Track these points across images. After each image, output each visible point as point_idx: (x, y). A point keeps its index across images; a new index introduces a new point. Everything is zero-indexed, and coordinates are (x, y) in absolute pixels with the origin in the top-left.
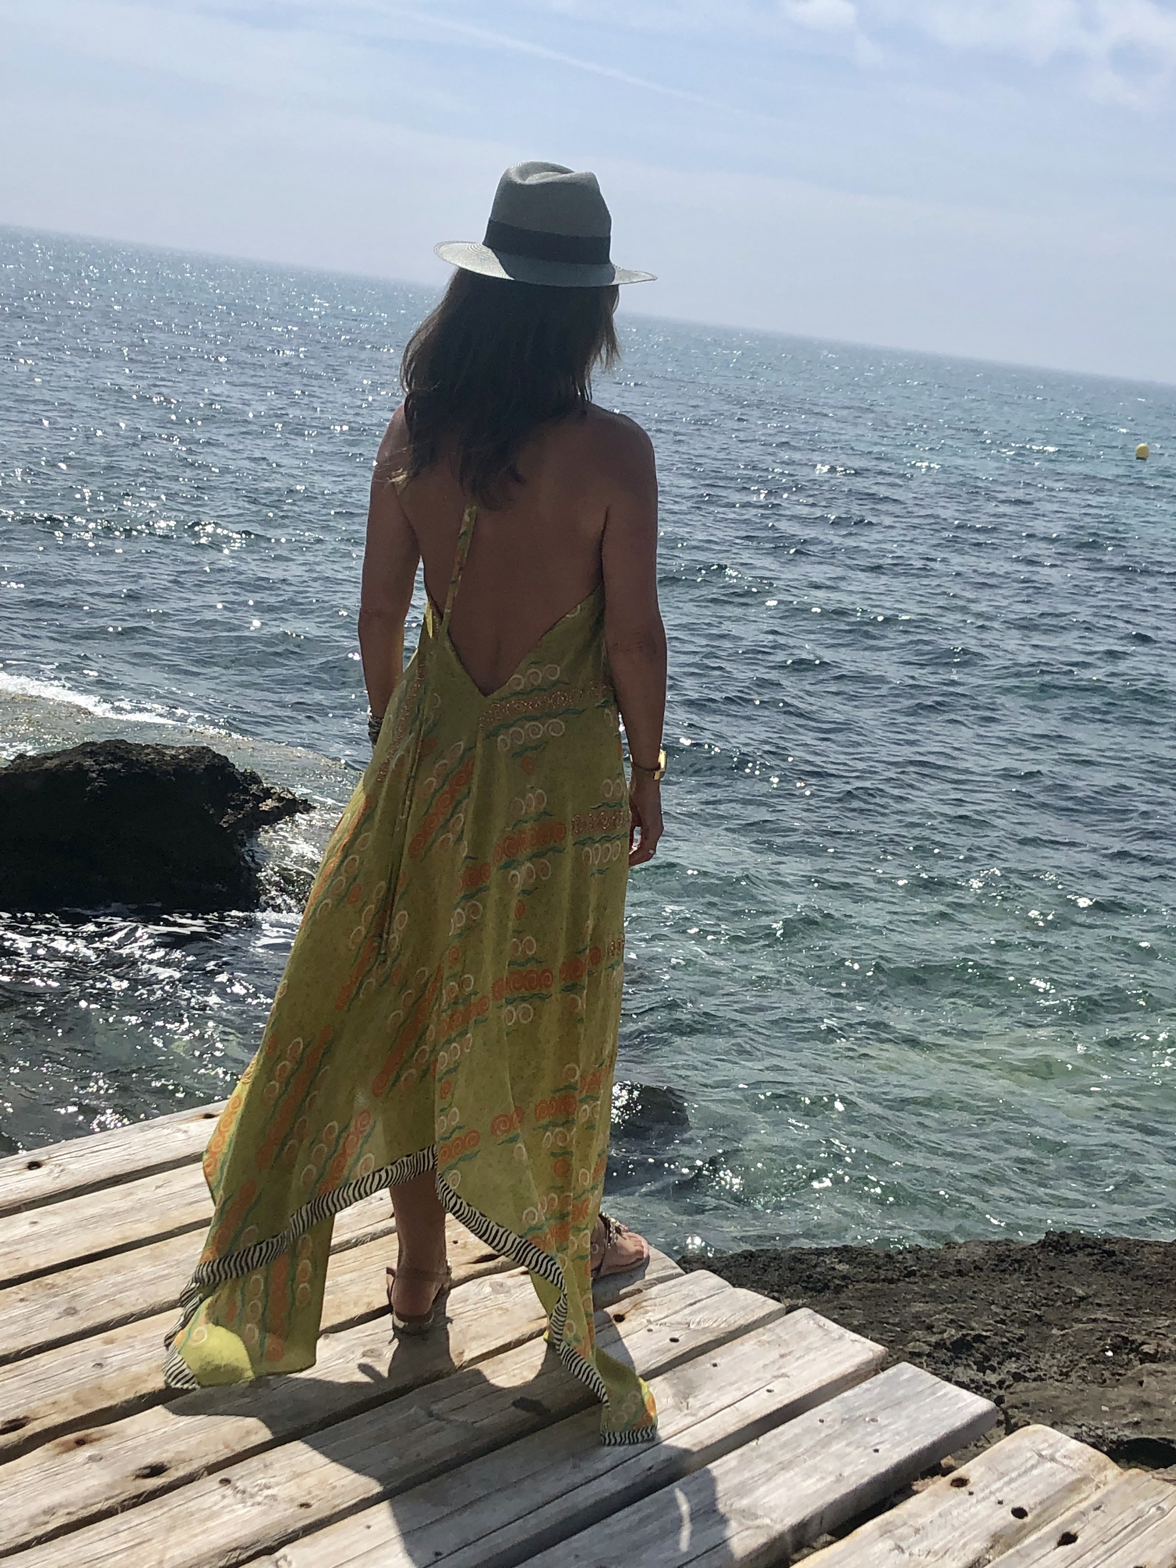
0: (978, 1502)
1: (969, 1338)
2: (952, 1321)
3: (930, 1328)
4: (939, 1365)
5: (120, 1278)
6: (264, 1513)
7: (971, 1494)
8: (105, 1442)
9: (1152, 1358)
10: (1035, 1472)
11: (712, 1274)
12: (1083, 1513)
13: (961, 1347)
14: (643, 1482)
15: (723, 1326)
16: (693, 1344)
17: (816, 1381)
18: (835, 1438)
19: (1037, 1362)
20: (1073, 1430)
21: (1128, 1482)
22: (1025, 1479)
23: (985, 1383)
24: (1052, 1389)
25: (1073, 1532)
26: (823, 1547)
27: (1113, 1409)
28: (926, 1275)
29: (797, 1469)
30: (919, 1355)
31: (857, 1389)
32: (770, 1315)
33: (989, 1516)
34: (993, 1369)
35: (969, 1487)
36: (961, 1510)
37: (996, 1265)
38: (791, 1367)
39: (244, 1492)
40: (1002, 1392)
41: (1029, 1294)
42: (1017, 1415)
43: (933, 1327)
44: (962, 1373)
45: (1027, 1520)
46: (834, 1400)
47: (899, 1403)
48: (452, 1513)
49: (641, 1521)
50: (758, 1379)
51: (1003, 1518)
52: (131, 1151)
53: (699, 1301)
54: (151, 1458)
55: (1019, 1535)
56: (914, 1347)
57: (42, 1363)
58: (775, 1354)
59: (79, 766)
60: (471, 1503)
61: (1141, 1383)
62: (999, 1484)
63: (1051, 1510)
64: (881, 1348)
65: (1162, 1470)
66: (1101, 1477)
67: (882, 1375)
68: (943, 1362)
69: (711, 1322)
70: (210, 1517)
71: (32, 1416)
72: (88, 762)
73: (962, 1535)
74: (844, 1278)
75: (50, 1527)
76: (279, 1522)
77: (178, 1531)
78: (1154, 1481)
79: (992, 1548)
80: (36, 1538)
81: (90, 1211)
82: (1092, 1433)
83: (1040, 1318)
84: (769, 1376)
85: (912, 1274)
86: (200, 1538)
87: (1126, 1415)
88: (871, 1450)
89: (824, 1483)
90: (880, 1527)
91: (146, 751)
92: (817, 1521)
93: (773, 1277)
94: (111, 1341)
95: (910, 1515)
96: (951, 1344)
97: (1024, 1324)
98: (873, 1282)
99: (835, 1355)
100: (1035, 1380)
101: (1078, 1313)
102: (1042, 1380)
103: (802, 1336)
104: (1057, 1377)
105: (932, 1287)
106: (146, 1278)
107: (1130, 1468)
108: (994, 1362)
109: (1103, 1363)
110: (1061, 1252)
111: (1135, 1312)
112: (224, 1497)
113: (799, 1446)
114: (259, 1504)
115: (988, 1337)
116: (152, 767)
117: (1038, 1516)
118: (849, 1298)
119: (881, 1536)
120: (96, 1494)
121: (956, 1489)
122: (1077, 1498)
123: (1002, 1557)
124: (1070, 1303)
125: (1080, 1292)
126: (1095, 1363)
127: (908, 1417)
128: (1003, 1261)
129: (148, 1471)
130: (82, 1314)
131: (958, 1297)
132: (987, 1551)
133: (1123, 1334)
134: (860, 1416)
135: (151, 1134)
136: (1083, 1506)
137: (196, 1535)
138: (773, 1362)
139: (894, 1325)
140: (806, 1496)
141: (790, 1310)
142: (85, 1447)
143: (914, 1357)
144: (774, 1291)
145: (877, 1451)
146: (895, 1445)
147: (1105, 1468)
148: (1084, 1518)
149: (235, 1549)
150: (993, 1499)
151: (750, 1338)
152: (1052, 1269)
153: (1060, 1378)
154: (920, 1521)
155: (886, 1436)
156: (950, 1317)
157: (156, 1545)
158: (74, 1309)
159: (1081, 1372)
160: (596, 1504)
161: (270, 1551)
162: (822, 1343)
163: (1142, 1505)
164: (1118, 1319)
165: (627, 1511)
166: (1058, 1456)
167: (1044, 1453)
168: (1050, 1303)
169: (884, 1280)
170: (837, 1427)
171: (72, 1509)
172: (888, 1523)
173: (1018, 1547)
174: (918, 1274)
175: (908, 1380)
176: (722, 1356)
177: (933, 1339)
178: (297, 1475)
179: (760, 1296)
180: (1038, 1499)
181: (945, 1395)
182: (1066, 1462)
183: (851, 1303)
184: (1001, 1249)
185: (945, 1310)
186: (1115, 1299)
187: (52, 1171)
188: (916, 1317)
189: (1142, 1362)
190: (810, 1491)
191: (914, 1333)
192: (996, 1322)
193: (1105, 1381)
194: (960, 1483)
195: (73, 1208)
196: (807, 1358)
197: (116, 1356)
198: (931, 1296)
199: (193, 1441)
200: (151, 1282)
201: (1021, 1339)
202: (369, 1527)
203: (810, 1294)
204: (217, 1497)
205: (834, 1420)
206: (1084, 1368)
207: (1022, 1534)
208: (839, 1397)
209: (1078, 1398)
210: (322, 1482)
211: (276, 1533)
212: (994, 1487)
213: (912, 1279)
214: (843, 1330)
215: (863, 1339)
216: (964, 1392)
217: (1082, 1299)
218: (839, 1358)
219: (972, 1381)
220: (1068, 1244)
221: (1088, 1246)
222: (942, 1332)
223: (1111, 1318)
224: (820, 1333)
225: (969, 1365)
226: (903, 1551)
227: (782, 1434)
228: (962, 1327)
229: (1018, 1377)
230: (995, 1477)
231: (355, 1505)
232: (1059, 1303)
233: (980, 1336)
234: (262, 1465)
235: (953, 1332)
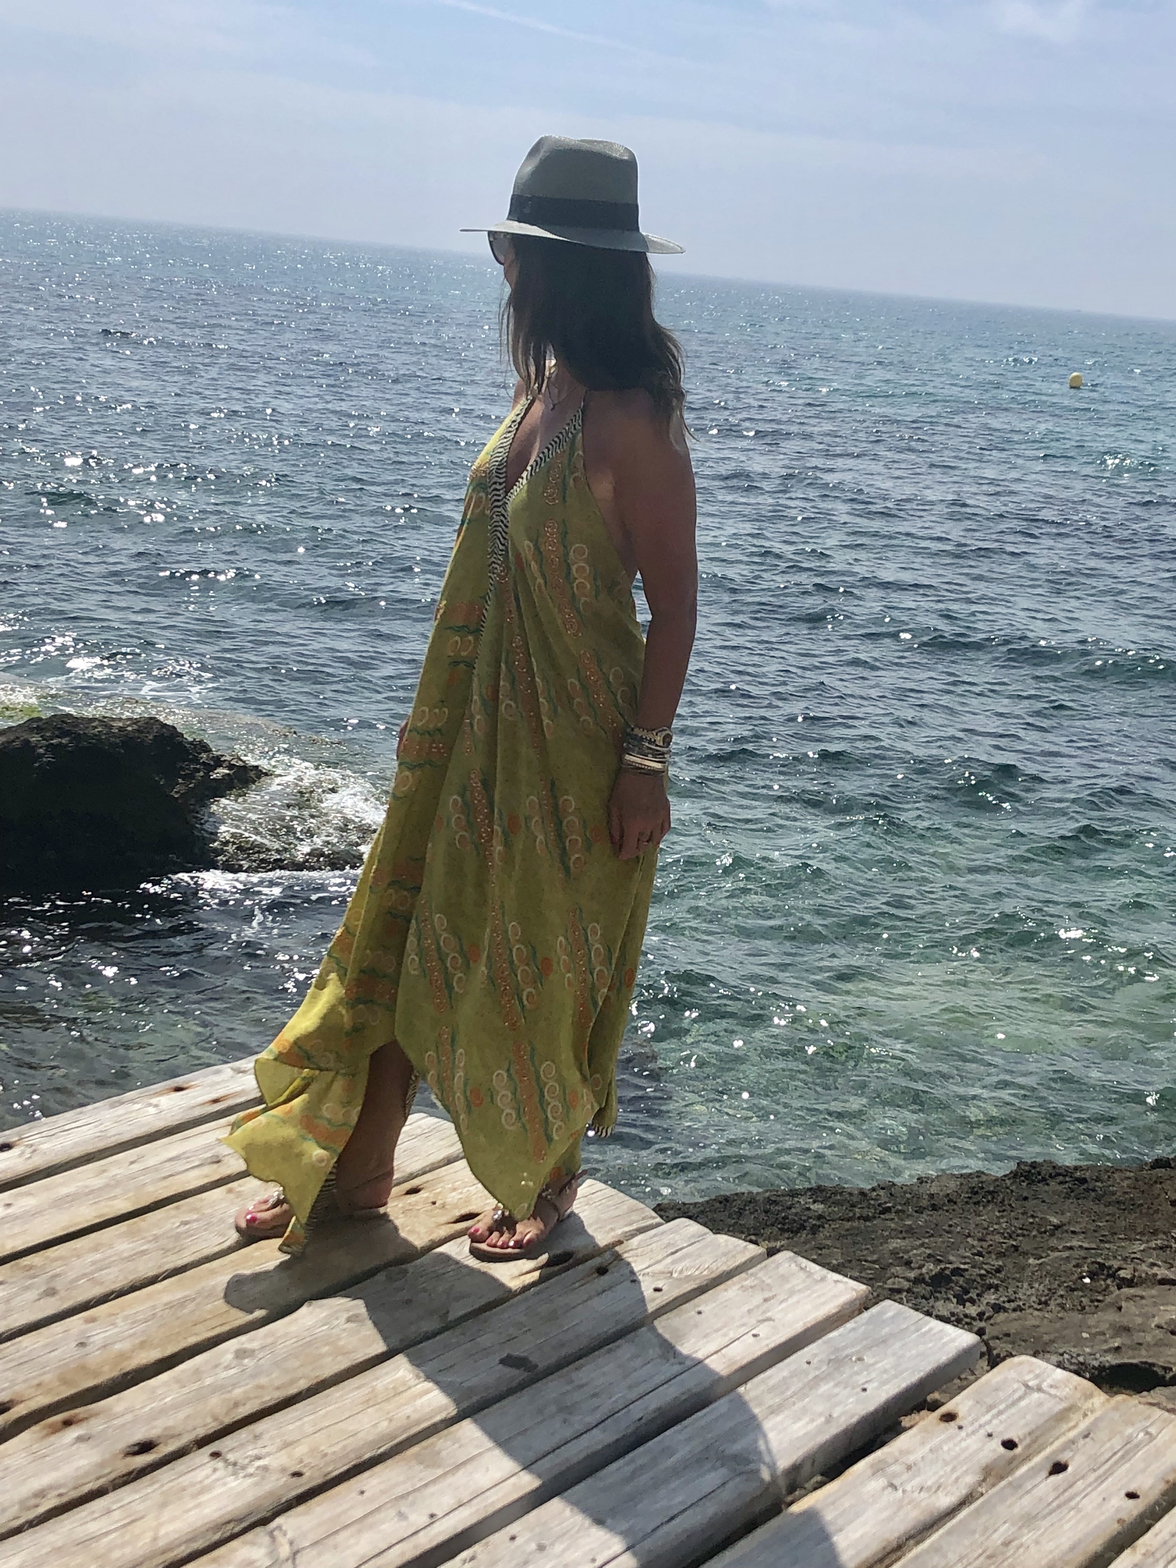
0: (968, 1435)
1: (947, 1272)
2: (929, 1256)
3: (908, 1263)
4: (919, 1300)
5: (98, 1256)
6: (256, 1484)
7: (960, 1428)
8: (93, 1421)
9: (1129, 1283)
10: (1023, 1403)
11: (692, 1222)
12: (1073, 1442)
13: (940, 1281)
14: (634, 1432)
15: (705, 1273)
16: (676, 1293)
17: (801, 1323)
18: (822, 1379)
19: (1015, 1293)
20: (1055, 1358)
21: (1116, 1408)
22: (1013, 1410)
23: (966, 1316)
24: (1032, 1318)
25: (1063, 1462)
26: (815, 1489)
27: (1093, 1336)
28: (903, 1211)
29: (786, 1413)
30: (899, 1291)
31: (841, 1330)
32: (751, 1260)
33: (980, 1449)
34: (973, 1302)
35: (958, 1422)
36: (951, 1444)
37: (970, 1198)
38: (775, 1311)
39: (235, 1464)
40: (982, 1324)
41: (1004, 1225)
42: (1000, 1347)
43: (911, 1262)
44: (942, 1308)
45: (1018, 1451)
46: (820, 1341)
47: (884, 1341)
48: (445, 1474)
49: (634, 1472)
50: (743, 1325)
51: (994, 1450)
52: (101, 1128)
53: (681, 1249)
54: (140, 1435)
55: (1010, 1466)
56: (894, 1283)
57: (24, 1345)
58: (758, 1298)
59: (27, 742)
60: (464, 1463)
61: (1120, 1308)
62: (988, 1417)
63: (1041, 1441)
64: (863, 1287)
65: (1145, 1393)
66: (1088, 1405)
67: (866, 1315)
68: (923, 1297)
69: (693, 1270)
70: (201, 1492)
71: (19, 1399)
72: (35, 739)
73: (954, 1470)
74: (820, 1217)
75: (42, 1510)
76: (271, 1493)
77: (170, 1507)
78: (1141, 1407)
79: (984, 1480)
80: (27, 1522)
81: (64, 1191)
82: (1074, 1360)
83: (1016, 1248)
84: (753, 1321)
85: (888, 1210)
86: (192, 1513)
87: (1106, 1341)
88: (859, 1389)
89: (815, 1424)
90: (872, 1466)
91: (94, 724)
92: (809, 1463)
93: (749, 1220)
94: (93, 1320)
95: (901, 1452)
96: (931, 1278)
97: (1001, 1255)
98: (848, 1221)
99: (819, 1297)
100: (1014, 1310)
101: (1053, 1242)
102: (1021, 1310)
103: (784, 1278)
104: (1036, 1306)
105: (908, 1223)
106: (126, 1255)
107: (1116, 1393)
108: (973, 1294)
109: (1082, 1290)
110: (1033, 1181)
111: (1109, 1238)
112: (215, 1470)
113: (788, 1389)
114: (251, 1475)
115: (967, 1270)
116: (100, 740)
117: (1029, 1446)
118: (826, 1238)
119: (873, 1474)
120: (87, 1474)
121: (946, 1424)
122: (1065, 1427)
123: (994, 1490)
124: (1045, 1232)
125: (1055, 1221)
126: (1073, 1290)
127: (894, 1354)
128: (976, 1193)
129: (136, 1448)
130: (63, 1293)
131: (933, 1231)
132: (980, 1484)
133: (1099, 1260)
134: (847, 1356)
135: (121, 1110)
136: (1072, 1434)
137: (187, 1511)
138: (758, 1307)
139: (874, 1262)
140: (798, 1438)
141: (771, 1253)
142: (73, 1427)
143: (894, 1294)
144: (752, 1235)
145: (864, 1390)
146: (884, 1383)
147: (1091, 1396)
148: (1074, 1447)
149: (229, 1522)
150: (983, 1432)
151: (734, 1284)
152: (1026, 1199)
153: (1039, 1307)
154: (911, 1459)
155: (873, 1375)
156: (928, 1251)
157: (149, 1522)
158: (53, 1289)
159: (1059, 1301)
160: (588, 1457)
161: (264, 1522)
162: (804, 1285)
163: (1130, 1430)
164: (1094, 1246)
165: (621, 1462)
166: (1045, 1386)
167: (1030, 1384)
168: (1026, 1232)
169: (859, 1218)
170: (824, 1369)
171: (62, 1491)
172: (880, 1461)
173: (1010, 1479)
174: (893, 1210)
175: (893, 1317)
176: (707, 1303)
177: (912, 1275)
178: (287, 1445)
179: (741, 1242)
180: (1027, 1430)
181: (931, 1330)
182: (1053, 1391)
183: (829, 1242)
184: (974, 1182)
185: (922, 1245)
186: (1089, 1226)
187: (23, 1153)
188: (894, 1253)
189: (1119, 1288)
190: (802, 1433)
191: (893, 1270)
192: (973, 1254)
193: (1084, 1308)
194: (949, 1417)
195: (47, 1188)
196: (790, 1301)
197: (99, 1334)
198: (906, 1232)
199: (182, 1415)
200: (130, 1259)
201: (998, 1271)
202: (362, 1492)
203: (786, 1235)
204: (207, 1470)
205: (820, 1361)
206: (1062, 1296)
207: (1013, 1465)
208: (825, 1338)
209: (1058, 1325)
210: (313, 1451)
211: (269, 1505)
212: (983, 1420)
213: (887, 1216)
214: (825, 1271)
215: (846, 1279)
216: (949, 1328)
217: (1057, 1227)
218: (822, 1300)
219: (953, 1314)
220: (1039, 1174)
221: (1060, 1174)
222: (920, 1267)
223: (1086, 1245)
224: (802, 1275)
225: (948, 1299)
226: (895, 1488)
227: (770, 1377)
228: (940, 1261)
229: (998, 1308)
230: (984, 1409)
231: (348, 1471)
232: (1034, 1233)
233: (958, 1268)
234: (251, 1436)
235: (932, 1266)
